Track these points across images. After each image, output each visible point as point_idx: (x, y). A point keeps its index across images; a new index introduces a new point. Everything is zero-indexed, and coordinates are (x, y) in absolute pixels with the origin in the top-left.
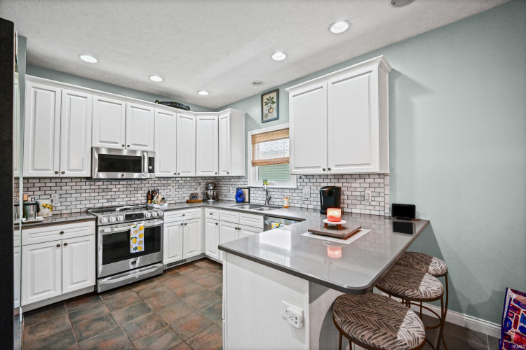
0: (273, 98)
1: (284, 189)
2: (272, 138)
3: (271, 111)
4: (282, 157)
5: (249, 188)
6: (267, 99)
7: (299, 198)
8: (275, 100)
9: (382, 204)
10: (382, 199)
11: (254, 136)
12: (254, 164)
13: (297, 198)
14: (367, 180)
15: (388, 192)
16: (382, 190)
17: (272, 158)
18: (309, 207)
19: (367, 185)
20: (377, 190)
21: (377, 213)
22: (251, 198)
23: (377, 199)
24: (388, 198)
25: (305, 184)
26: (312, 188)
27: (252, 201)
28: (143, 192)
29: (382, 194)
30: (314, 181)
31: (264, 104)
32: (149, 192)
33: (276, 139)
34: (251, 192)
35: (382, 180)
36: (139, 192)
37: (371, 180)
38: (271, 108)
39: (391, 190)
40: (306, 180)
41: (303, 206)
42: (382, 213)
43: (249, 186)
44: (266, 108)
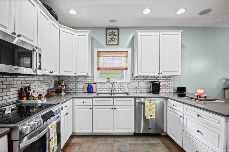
0: (115, 33)
1: (122, 83)
2: (114, 55)
3: (113, 39)
4: (120, 66)
5: (95, 83)
6: (111, 32)
7: (132, 88)
8: (116, 34)
9: (170, 88)
10: (170, 86)
11: (98, 53)
12: (98, 69)
13: (130, 88)
14: (165, 79)
15: (172, 83)
16: (170, 82)
17: (113, 66)
18: (138, 91)
19: (165, 80)
20: (169, 82)
21: (168, 91)
22: (97, 89)
23: (168, 86)
24: (172, 85)
25: (135, 80)
26: (140, 82)
27: (98, 91)
28: (14, 89)
29: (170, 84)
30: (141, 79)
31: (108, 34)
32: (22, 89)
33: (116, 56)
34: (97, 86)
35: (170, 79)
36: (12, 90)
37: (166, 79)
38: (113, 38)
39: (173, 82)
40: (136, 79)
41: (134, 91)
42: (170, 91)
43: (95, 82)
44: (109, 37)
